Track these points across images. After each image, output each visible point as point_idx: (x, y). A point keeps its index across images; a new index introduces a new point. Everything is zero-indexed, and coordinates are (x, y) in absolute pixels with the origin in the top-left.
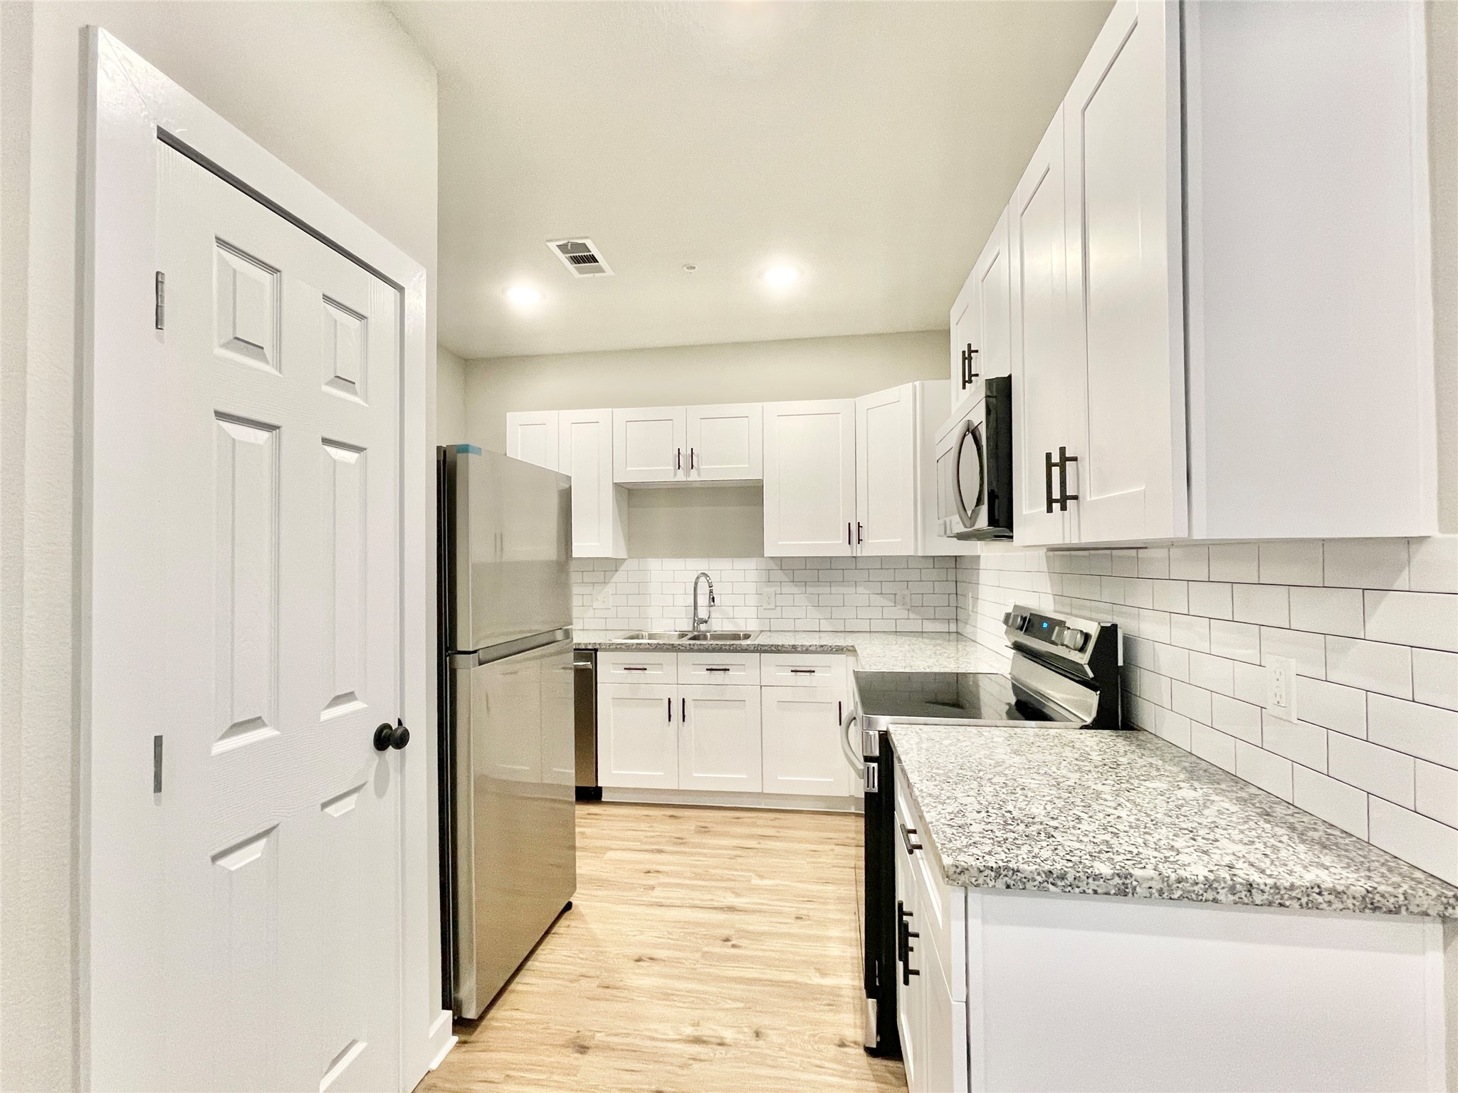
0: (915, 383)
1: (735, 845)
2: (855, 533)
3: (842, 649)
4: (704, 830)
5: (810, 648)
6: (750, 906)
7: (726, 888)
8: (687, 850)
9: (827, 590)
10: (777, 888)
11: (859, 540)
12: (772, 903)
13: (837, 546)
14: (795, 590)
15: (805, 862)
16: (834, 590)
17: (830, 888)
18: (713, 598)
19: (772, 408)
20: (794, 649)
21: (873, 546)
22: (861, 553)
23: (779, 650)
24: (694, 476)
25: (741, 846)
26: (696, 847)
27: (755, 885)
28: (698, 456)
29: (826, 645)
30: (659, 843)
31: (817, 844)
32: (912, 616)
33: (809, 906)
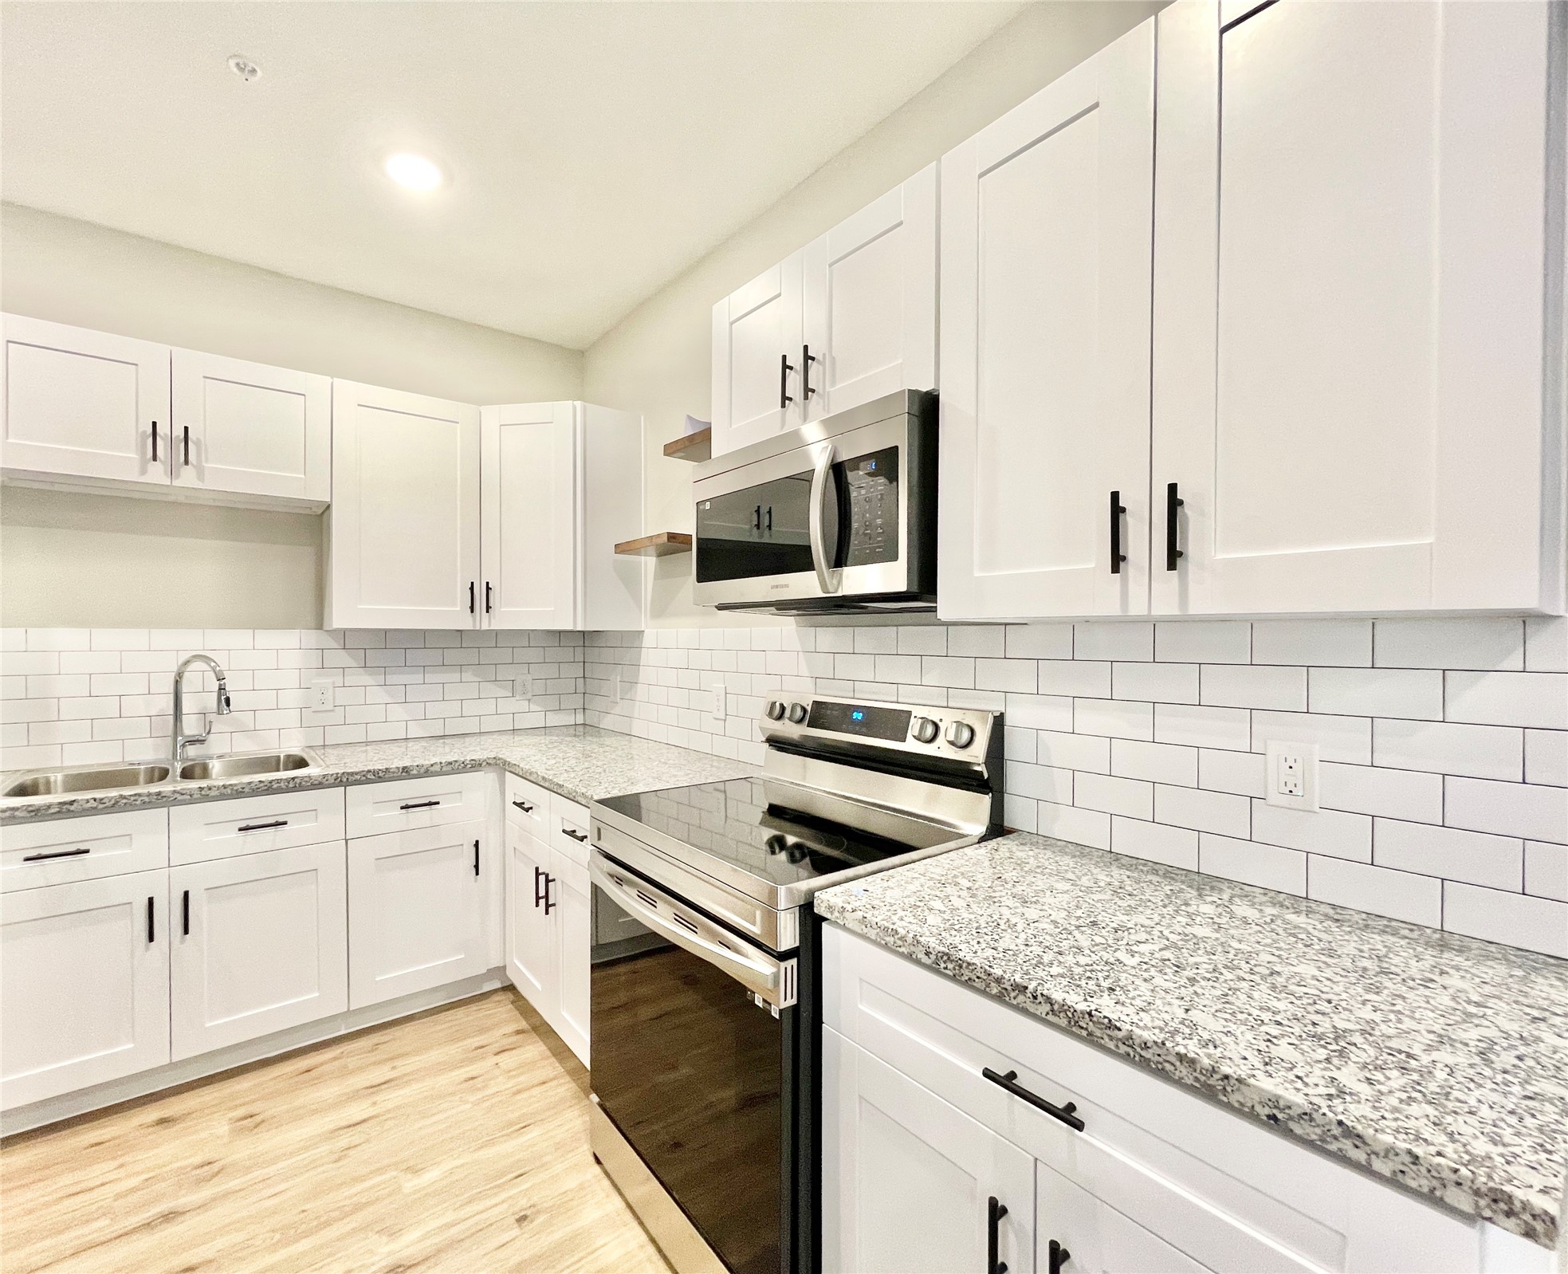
0: (575, 402)
1: (332, 1126)
2: (481, 597)
3: (480, 765)
4: (250, 1123)
5: (432, 769)
6: (428, 1242)
7: (364, 1228)
8: (234, 1184)
9: (419, 678)
10: (455, 1177)
11: (488, 608)
12: (462, 1214)
13: (453, 615)
14: (366, 679)
15: (468, 1106)
16: (429, 678)
17: (534, 1134)
18: (228, 701)
19: (350, 391)
20: (406, 773)
21: (508, 616)
22: (490, 625)
23: (380, 777)
24: (187, 478)
25: (345, 1123)
26: (248, 1170)
27: (415, 1192)
28: (198, 443)
29: (456, 761)
30: (156, 1200)
31: (467, 1066)
32: (533, 707)
33: (525, 1184)
